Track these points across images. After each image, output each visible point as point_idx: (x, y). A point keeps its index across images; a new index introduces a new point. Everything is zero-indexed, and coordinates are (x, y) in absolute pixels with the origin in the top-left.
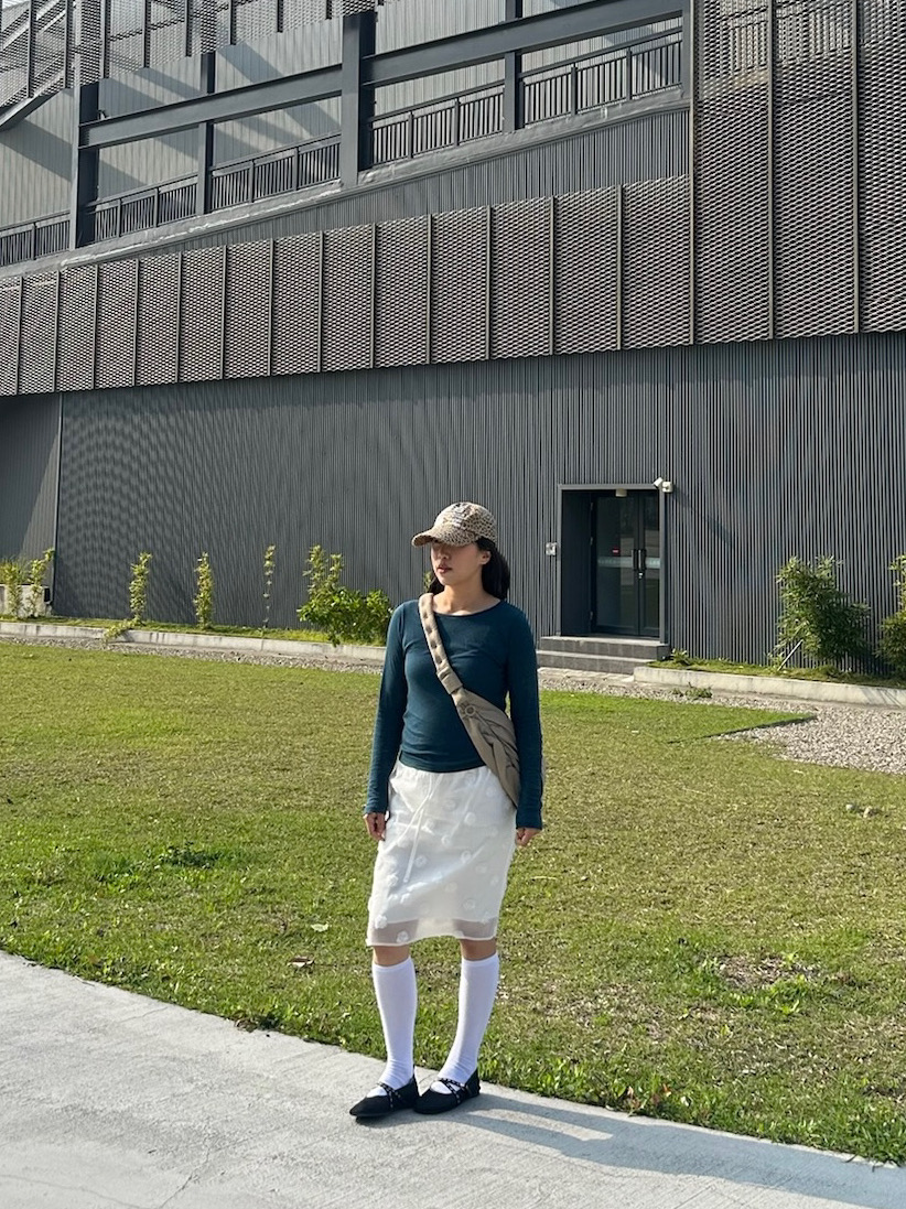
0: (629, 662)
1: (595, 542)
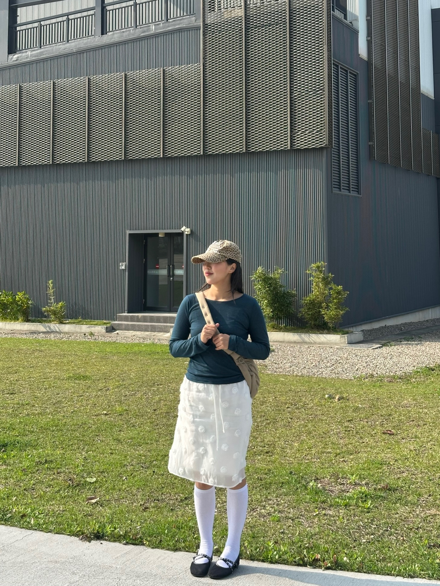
0: (167, 326)
1: (146, 261)
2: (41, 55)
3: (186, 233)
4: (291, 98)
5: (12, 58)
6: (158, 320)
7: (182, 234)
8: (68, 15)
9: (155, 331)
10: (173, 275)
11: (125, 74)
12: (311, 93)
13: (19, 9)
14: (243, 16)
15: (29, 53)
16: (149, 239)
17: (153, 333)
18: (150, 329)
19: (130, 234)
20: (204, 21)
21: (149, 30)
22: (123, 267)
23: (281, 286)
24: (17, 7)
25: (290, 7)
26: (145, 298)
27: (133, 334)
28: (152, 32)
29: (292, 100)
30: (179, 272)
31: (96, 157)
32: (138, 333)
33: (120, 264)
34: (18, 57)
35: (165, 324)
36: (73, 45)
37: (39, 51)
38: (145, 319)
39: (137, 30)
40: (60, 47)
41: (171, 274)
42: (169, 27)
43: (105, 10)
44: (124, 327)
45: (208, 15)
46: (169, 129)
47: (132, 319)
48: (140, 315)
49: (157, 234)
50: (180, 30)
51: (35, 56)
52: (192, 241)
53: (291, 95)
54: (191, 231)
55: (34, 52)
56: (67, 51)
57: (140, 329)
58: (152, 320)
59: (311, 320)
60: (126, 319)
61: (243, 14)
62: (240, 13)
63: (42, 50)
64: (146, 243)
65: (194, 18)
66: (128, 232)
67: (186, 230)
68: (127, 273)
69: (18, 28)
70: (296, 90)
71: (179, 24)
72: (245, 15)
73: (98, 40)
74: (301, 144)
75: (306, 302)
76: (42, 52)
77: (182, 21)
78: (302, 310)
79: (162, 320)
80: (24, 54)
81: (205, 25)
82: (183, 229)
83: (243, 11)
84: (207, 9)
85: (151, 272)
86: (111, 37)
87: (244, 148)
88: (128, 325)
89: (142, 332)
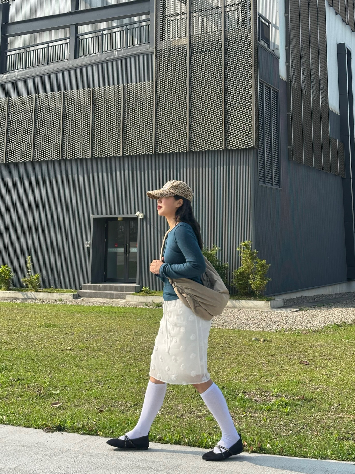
0: (123, 294)
1: (107, 241)
2: (26, 75)
3: (140, 217)
4: (225, 108)
5: (2, 77)
6: (116, 289)
7: (136, 218)
8: (48, 43)
9: (113, 298)
10: (129, 252)
11: (93, 90)
12: (241, 105)
13: (9, 39)
14: (188, 44)
15: (16, 73)
16: (110, 223)
17: (112, 300)
18: (109, 297)
19: (94, 218)
20: (156, 48)
21: (112, 55)
22: (88, 246)
23: (217, 261)
24: (7, 37)
25: (225, 37)
26: (106, 271)
27: (95, 300)
28: (115, 56)
29: (226, 110)
30: (134, 250)
31: (69, 156)
32: (100, 300)
33: (86, 243)
34: (7, 76)
35: (122, 292)
36: (52, 67)
37: (24, 71)
38: (105, 288)
39: (103, 55)
40: (41, 68)
41: (127, 252)
42: (128, 52)
43: (78, 39)
44: (88, 295)
45: (160, 43)
46: (128, 133)
47: (95, 288)
48: (101, 285)
49: (116, 218)
50: (138, 55)
51: (21, 76)
52: (145, 224)
53: (225, 106)
54: (144, 216)
55: (20, 72)
56: (47, 72)
57: (101, 296)
58: (111, 288)
59: (241, 289)
60: (90, 288)
61: (188, 43)
62: (185, 41)
63: (27, 71)
64: (107, 226)
65: (149, 45)
66: (93, 216)
67: (140, 215)
68: (91, 250)
69: (8, 54)
70: (229, 103)
71: (137, 50)
72: (189, 43)
73: (72, 63)
74: (233, 145)
75: (237, 273)
76: (27, 72)
77: (139, 48)
78: (234, 280)
79: (119, 289)
80: (12, 74)
81: (157, 51)
82: (137, 214)
83: (188, 40)
84: (159, 38)
85: (111, 250)
86: (82, 60)
87: (188, 149)
88: (91, 293)
89: (103, 299)
